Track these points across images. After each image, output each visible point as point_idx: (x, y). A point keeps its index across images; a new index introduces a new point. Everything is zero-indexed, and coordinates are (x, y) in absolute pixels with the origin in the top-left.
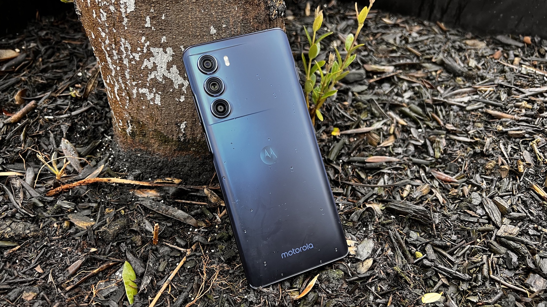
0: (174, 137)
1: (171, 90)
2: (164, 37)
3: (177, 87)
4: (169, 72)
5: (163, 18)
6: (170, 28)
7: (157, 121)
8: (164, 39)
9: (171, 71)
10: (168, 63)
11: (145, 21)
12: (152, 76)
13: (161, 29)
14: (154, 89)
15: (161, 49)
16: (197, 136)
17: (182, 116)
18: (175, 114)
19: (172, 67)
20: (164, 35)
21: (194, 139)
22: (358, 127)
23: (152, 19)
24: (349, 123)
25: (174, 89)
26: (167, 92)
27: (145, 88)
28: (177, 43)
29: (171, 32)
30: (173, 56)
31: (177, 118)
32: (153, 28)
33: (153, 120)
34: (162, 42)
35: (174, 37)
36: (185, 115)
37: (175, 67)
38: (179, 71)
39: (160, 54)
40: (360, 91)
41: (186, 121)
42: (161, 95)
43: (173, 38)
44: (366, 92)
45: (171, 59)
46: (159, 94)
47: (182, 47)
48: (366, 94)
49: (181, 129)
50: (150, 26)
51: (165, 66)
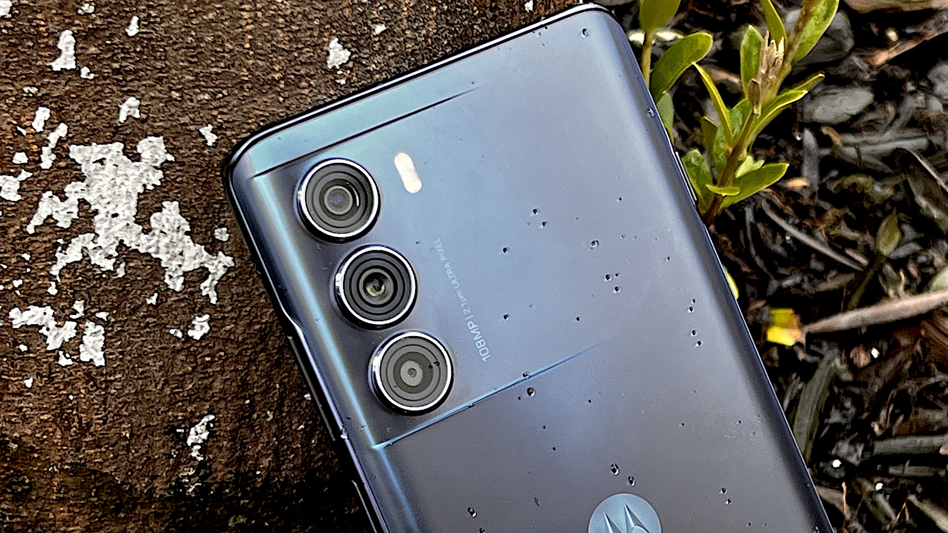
0: (157, 483)
1: (153, 300)
2: (132, 101)
3: (177, 285)
4: (146, 231)
5: (133, 30)
6: (159, 65)
7: (84, 430)
8: (129, 108)
9: (153, 224)
10: (143, 196)
11: (55, 47)
12: (73, 254)
13: (117, 71)
14: (79, 306)
15: (118, 147)
16: (256, 467)
17: (198, 396)
18: (168, 391)
19: (160, 209)
20: (130, 93)
21: (243, 480)
22: (875, 296)
23: (85, 38)
24: (831, 284)
25: (165, 293)
26: (135, 310)
27: (40, 305)
28: (185, 119)
29: (160, 79)
30: (165, 167)
31: (171, 405)
32: (85, 71)
33: (68, 428)
34: (122, 118)
35: (175, 95)
36: (209, 387)
37: (171, 208)
38: (192, 222)
39: (109, 165)
40: (845, 118)
41: (210, 412)
42: (106, 324)
43: (171, 99)
44: (871, 116)
45: (156, 178)
46: (97, 321)
47: (206, 131)
48: (872, 127)
49: (189, 449)
50: (72, 65)
51: (128, 209)
